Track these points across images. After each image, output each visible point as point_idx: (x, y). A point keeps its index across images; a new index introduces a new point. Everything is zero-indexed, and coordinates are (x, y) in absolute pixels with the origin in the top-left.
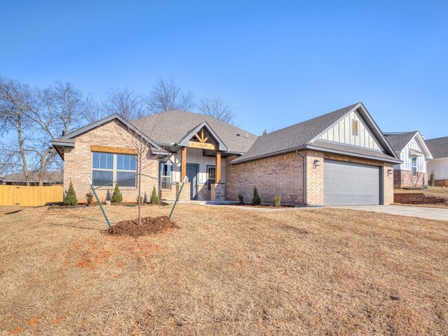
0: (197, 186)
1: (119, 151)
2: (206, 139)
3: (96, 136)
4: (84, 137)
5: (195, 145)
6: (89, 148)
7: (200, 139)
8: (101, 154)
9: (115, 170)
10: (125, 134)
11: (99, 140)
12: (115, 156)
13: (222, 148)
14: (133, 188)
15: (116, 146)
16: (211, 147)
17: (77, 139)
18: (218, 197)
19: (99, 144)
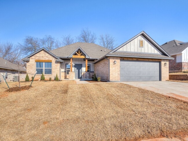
0: (81, 73)
1: (45, 61)
2: (81, 54)
3: (37, 56)
4: (33, 57)
5: (76, 57)
6: (35, 61)
7: (78, 54)
8: (39, 63)
9: (44, 68)
10: (47, 54)
11: (38, 58)
12: (44, 63)
13: (87, 57)
14: (50, 75)
15: (44, 59)
16: (83, 57)
17: (30, 58)
18: (86, 77)
19: (38, 59)
